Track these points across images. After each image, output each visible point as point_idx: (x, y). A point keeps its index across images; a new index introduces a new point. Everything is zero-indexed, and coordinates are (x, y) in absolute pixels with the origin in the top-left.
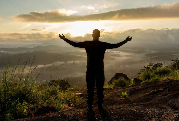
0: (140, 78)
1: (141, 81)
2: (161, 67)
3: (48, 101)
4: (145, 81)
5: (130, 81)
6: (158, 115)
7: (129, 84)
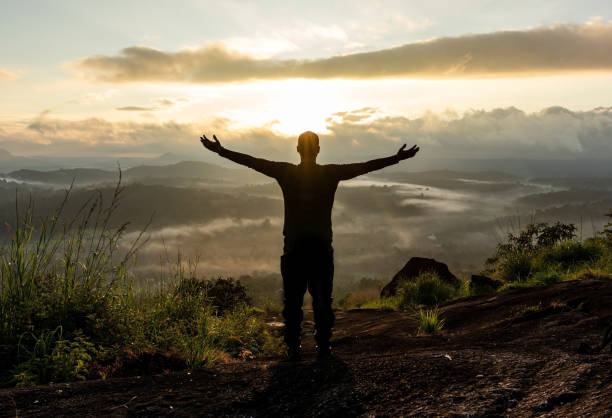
0: (495, 276)
1: (496, 284)
2: (570, 236)
3: (161, 338)
4: (512, 285)
5: (457, 284)
6: (524, 369)
7: (455, 295)
